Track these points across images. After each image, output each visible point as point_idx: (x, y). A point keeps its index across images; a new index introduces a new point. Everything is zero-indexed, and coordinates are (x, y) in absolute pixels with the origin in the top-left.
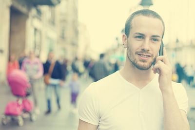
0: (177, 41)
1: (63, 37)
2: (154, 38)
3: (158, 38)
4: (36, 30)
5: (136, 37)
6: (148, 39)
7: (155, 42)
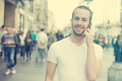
0: (109, 22)
1: (38, 20)
2: (84, 19)
3: (86, 19)
4: (21, 15)
5: (75, 19)
6: (80, 20)
7: (84, 21)
